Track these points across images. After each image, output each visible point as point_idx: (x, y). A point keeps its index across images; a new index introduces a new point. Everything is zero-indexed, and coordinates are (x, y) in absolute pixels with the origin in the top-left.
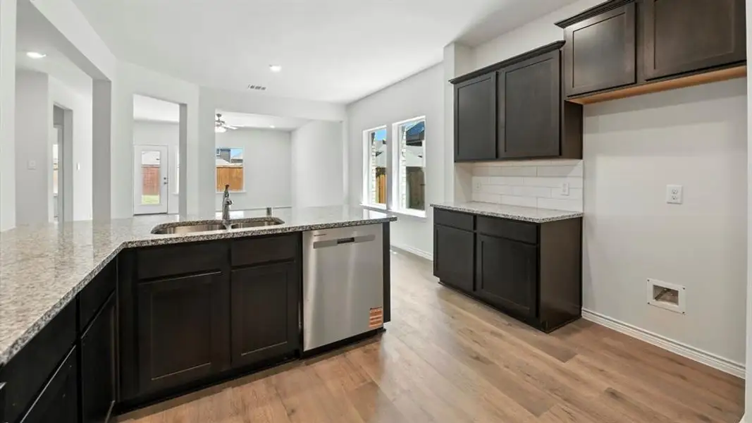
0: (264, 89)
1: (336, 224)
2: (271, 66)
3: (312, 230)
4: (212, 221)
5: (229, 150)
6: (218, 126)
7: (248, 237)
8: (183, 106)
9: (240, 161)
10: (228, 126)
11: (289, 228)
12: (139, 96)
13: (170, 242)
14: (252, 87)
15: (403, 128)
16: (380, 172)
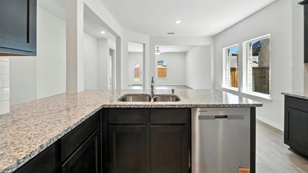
0: (174, 33)
1: (214, 105)
2: (176, 21)
3: (197, 107)
4: (146, 94)
5: (163, 62)
6: (157, 52)
7: (159, 108)
8: (144, 44)
9: (166, 66)
10: (161, 52)
11: (183, 105)
12: (130, 42)
13: (121, 107)
14: (169, 33)
15: (250, 44)
16: (233, 70)
